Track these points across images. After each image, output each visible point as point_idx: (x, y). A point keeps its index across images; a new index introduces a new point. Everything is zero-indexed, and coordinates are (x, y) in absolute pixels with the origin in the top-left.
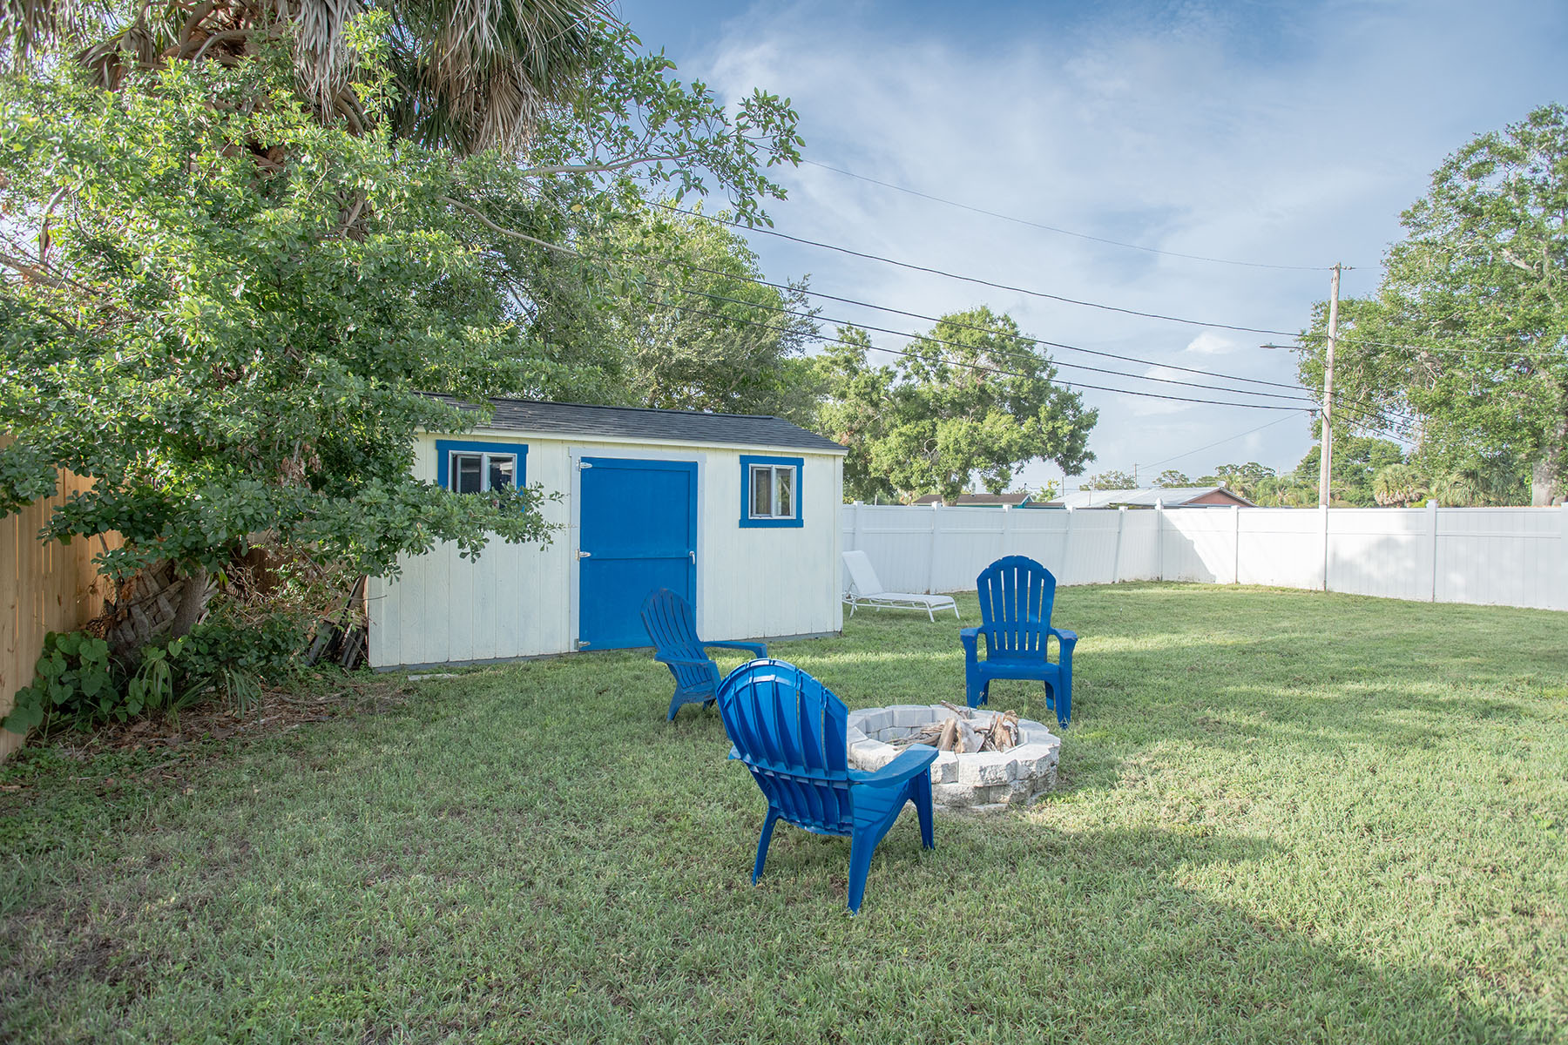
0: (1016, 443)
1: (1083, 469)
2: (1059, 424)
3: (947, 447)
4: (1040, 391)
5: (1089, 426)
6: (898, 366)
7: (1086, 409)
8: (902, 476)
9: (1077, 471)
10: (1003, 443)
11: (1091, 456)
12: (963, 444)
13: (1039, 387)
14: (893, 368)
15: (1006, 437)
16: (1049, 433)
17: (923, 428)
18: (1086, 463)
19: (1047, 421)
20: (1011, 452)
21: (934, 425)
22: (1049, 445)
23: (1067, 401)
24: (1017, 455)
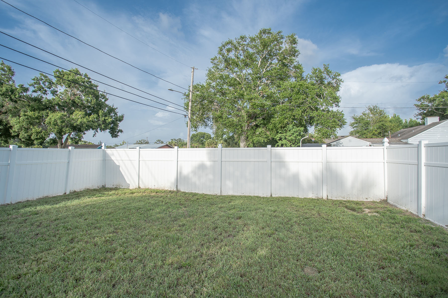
0: (85, 123)
1: (118, 135)
2: (107, 118)
3: (50, 123)
4: (100, 106)
5: (120, 120)
6: (30, 85)
7: (119, 114)
8: (26, 135)
9: (116, 136)
10: (78, 123)
11: (121, 131)
12: (59, 122)
13: (100, 104)
14: (26, 86)
15: (80, 120)
16: (103, 121)
17: (43, 114)
18: (120, 134)
19: (102, 116)
20: (83, 127)
21: (48, 113)
22: (102, 126)
23: (112, 110)
24: (85, 128)
